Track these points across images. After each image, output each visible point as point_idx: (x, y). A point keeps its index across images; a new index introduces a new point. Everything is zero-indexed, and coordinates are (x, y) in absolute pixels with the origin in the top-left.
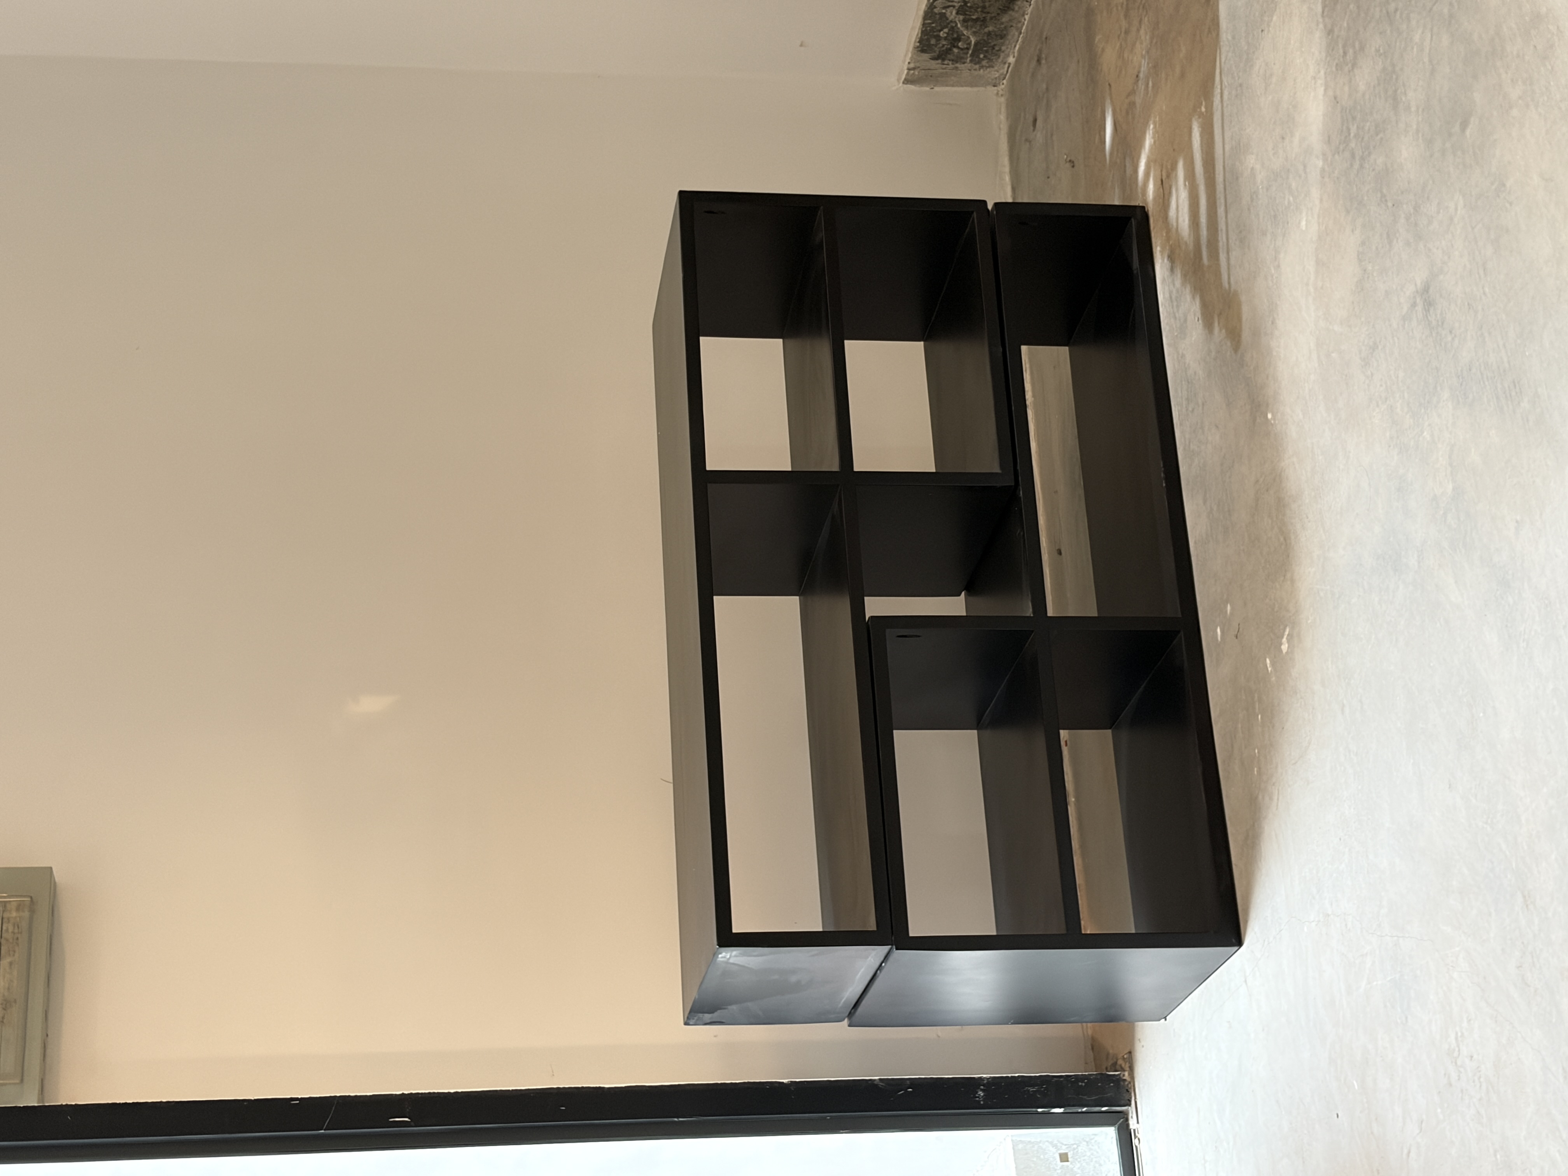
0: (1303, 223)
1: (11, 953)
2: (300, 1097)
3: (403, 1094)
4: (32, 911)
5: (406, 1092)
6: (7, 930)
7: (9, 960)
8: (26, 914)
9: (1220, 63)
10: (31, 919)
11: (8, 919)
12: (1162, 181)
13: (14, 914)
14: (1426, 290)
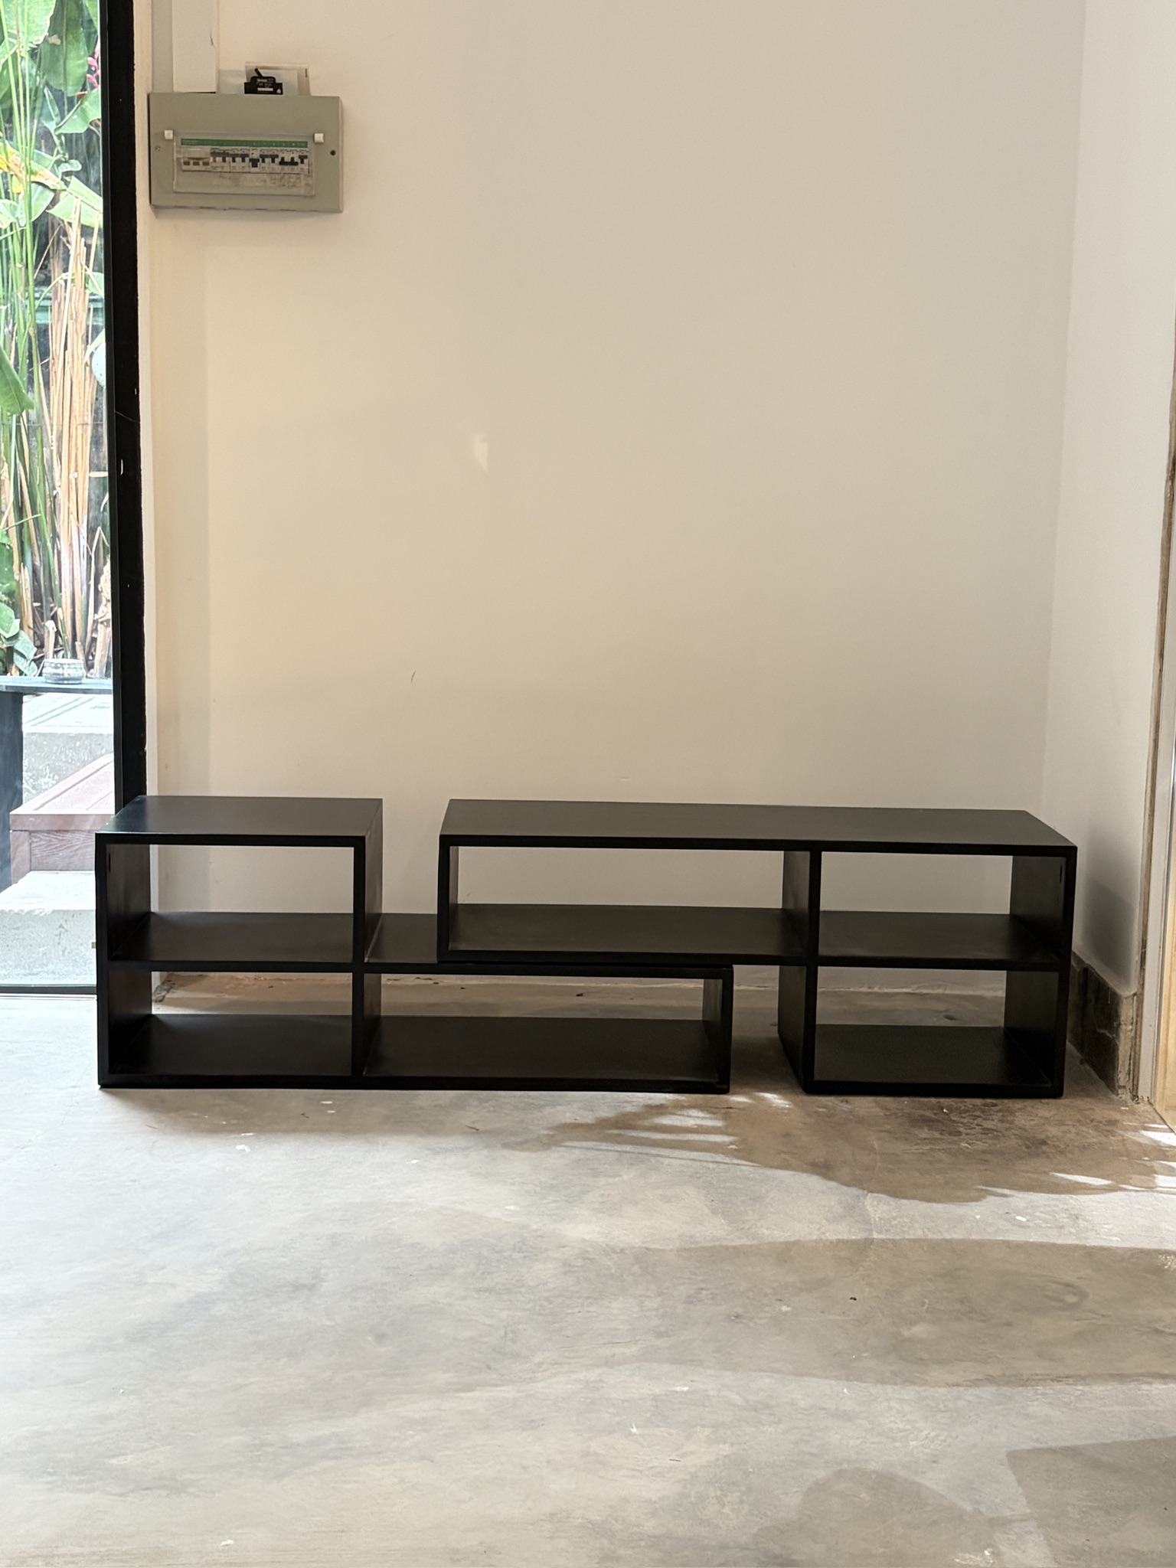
0: (512, 1208)
1: (273, 181)
2: (140, 394)
3: (141, 470)
4: (305, 197)
5: (143, 473)
6: (290, 178)
7: (267, 179)
8: (302, 192)
9: (746, 1165)
10: (300, 196)
11: (299, 178)
12: (731, 1108)
13: (303, 183)
14: (311, 1288)
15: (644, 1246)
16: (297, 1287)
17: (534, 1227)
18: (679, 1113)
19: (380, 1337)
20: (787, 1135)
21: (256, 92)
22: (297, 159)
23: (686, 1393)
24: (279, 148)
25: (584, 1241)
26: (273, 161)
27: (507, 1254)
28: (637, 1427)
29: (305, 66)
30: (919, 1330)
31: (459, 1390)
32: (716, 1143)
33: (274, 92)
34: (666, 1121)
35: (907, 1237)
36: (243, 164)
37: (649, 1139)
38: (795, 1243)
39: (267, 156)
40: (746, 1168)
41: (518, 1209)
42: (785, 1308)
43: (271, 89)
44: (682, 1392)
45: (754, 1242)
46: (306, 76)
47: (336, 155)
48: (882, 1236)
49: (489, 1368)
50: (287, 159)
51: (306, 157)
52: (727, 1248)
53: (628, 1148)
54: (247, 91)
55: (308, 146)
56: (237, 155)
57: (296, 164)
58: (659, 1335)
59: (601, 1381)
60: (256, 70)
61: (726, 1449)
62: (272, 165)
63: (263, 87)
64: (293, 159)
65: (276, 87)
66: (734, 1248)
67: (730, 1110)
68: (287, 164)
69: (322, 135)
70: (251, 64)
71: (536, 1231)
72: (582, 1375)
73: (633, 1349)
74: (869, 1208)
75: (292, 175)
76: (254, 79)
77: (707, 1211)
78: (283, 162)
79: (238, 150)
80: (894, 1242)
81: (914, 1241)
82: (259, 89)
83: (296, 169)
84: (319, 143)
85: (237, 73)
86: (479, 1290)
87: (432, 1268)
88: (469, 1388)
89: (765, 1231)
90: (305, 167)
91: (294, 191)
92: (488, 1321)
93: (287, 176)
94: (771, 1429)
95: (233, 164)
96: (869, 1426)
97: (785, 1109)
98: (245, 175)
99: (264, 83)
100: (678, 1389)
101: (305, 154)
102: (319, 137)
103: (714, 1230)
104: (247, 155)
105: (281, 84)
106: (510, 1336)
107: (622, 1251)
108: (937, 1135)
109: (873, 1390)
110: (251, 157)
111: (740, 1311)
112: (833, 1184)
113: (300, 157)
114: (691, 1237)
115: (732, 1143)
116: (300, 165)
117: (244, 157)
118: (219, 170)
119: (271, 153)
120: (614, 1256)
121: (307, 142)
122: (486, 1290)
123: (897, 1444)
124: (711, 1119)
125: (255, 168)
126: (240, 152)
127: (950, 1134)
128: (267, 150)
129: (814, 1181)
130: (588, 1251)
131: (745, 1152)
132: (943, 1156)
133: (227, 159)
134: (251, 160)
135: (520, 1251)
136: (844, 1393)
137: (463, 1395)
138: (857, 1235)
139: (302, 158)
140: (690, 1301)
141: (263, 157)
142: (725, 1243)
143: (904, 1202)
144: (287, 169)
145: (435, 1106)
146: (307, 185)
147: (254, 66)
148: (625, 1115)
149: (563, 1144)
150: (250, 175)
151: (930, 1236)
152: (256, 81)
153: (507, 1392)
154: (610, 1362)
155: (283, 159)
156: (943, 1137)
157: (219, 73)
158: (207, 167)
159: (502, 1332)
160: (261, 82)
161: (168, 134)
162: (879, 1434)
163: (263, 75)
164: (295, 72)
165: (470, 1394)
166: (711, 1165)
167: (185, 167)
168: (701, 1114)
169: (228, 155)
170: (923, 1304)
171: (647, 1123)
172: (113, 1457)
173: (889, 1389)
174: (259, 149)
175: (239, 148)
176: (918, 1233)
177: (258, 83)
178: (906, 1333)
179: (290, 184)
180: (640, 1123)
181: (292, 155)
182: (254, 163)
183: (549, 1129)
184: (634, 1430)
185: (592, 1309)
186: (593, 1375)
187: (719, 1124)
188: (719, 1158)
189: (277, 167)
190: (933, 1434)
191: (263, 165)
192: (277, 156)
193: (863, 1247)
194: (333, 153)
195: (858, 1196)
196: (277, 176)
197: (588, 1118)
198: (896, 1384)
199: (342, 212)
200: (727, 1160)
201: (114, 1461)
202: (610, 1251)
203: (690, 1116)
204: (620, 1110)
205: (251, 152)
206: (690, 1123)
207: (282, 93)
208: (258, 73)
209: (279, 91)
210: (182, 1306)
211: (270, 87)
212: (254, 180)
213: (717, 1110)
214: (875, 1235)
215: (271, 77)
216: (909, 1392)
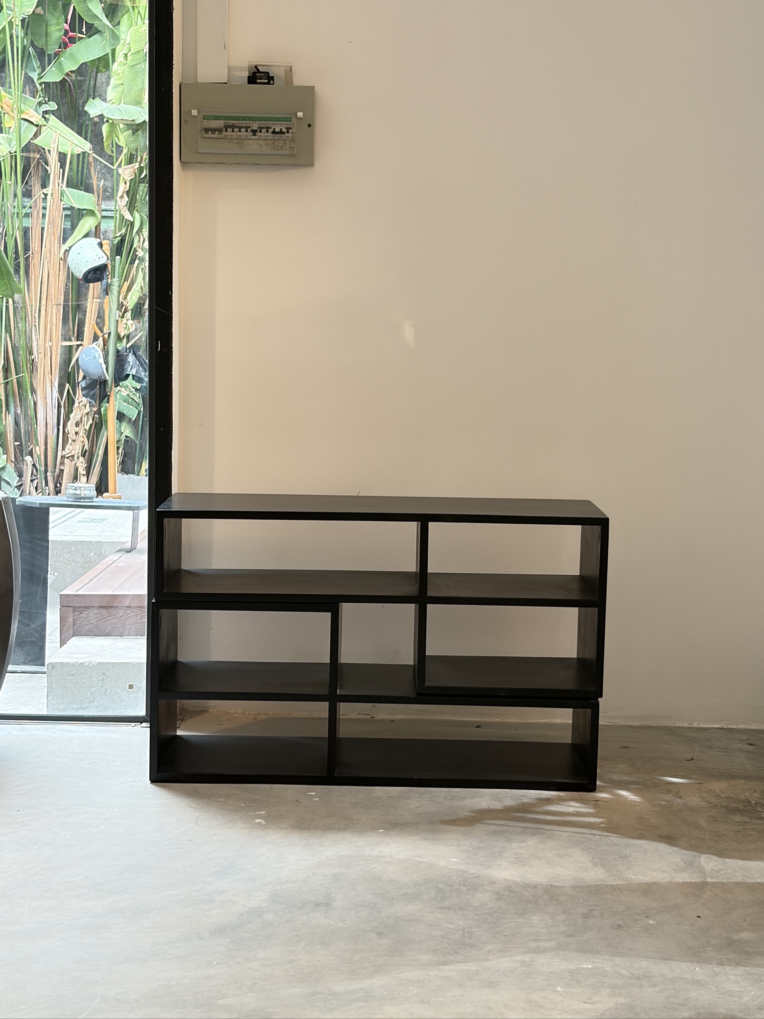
0: (454, 860)
1: (267, 145)
2: (173, 295)
3: (172, 348)
4: (289, 156)
5: (173, 349)
6: (279, 143)
7: (263, 144)
8: (288, 153)
9: (614, 837)
10: (286, 155)
11: (285, 143)
12: (598, 801)
13: (288, 146)
14: (327, 905)
15: (549, 884)
16: (318, 905)
17: (472, 872)
18: (562, 803)
19: (379, 934)
20: (641, 818)
21: (255, 83)
22: (284, 130)
23: (590, 969)
24: (271, 122)
25: (507, 880)
26: (267, 131)
27: (456, 887)
28: (561, 987)
29: (291, 64)
30: (744, 935)
31: (438, 965)
32: (590, 823)
33: (268, 83)
34: (554, 808)
35: (731, 881)
36: (246, 133)
37: (543, 820)
38: (653, 884)
39: (263, 128)
40: (614, 839)
41: (458, 860)
42: (651, 922)
43: (266, 81)
44: (588, 968)
45: (625, 883)
46: (291, 71)
47: (312, 127)
48: (714, 880)
49: (456, 953)
50: (277, 130)
51: (291, 128)
52: (607, 886)
53: (530, 825)
54: (249, 83)
55: (292, 120)
56: (242, 127)
57: (284, 133)
58: (569, 936)
59: (533, 961)
60: (256, 67)
61: (621, 1000)
62: (267, 134)
63: (261, 79)
64: (281, 129)
65: (270, 79)
66: (612, 886)
67: (598, 802)
68: (277, 133)
69: (302, 113)
70: (252, 63)
71: (473, 874)
72: (519, 958)
73: (552, 944)
74: (703, 863)
75: (281, 141)
76: (254, 73)
77: (590, 864)
78: (274, 132)
79: (243, 123)
80: (723, 883)
81: (737, 883)
82: (258, 81)
83: (284, 137)
84: (300, 119)
85: (240, 69)
86: (441, 908)
87: (406, 894)
88: (445, 963)
89: (631, 876)
90: (289, 135)
91: (281, 152)
92: (450, 926)
93: (276, 142)
94: (651, 990)
95: (239, 133)
96: (715, 989)
97: (637, 802)
98: (247, 141)
99: (261, 76)
100: (585, 966)
101: (290, 126)
102: (300, 114)
103: (596, 875)
104: (249, 127)
105: (273, 77)
106: (467, 935)
107: (535, 887)
108: (749, 820)
109: (716, 969)
110: (252, 128)
111: (620, 922)
112: (677, 849)
113: (286, 128)
114: (581, 879)
115: (601, 823)
116: (287, 135)
117: (247, 128)
118: (230, 137)
119: (266, 125)
120: (530, 890)
121: (291, 118)
122: (445, 908)
123: (735, 999)
124: (585, 808)
125: (255, 137)
126: (244, 125)
127: (756, 819)
128: (264, 124)
129: (663, 847)
130: (511, 887)
131: (612, 828)
132: (753, 833)
133: (235, 130)
134: (252, 131)
135: (465, 885)
136: (698, 971)
137: (442, 967)
138: (696, 879)
139: (288, 129)
140: (586, 916)
141: (261, 129)
142: (604, 883)
143: (728, 860)
144: (277, 136)
145: (388, 797)
146: (291, 148)
147: (254, 64)
148: (524, 804)
149: (483, 822)
150: (250, 141)
151: (748, 881)
152: (256, 75)
153: (472, 967)
154: (537, 951)
155: (274, 129)
156: (752, 821)
157: (229, 68)
158: (221, 135)
159: (461, 932)
160: (259, 76)
161: (194, 112)
162: (723, 993)
163: (261, 71)
164: (284, 68)
165: (448, 967)
166: (589, 836)
167: (205, 135)
168: (577, 805)
169: (236, 127)
170: (746, 920)
171: (539, 810)
172: (220, 999)
173: (727, 968)
174: (257, 122)
175: (244, 122)
176: (739, 879)
177: (258, 76)
178: (736, 937)
179: (279, 147)
180: (535, 809)
181: (281, 127)
182: (254, 132)
183: (471, 812)
184: (559, 989)
185: (520, 920)
186: (527, 958)
187: (592, 811)
188: (594, 832)
189: (270, 135)
190: (759, 994)
191: (260, 134)
192: (270, 128)
193: (702, 886)
194: (309, 126)
195: (695, 856)
196: (269, 142)
197: (498, 805)
198: (731, 966)
199: (313, 166)
200: (601, 833)
201: (221, 1001)
202: (526, 886)
203: (570, 806)
204: (519, 801)
205: (252, 125)
206: (571, 810)
207: (273, 84)
208: (257, 69)
209: (272, 82)
210: (242, 914)
211: (266, 79)
212: (254, 145)
213: (589, 802)
214: (709, 880)
215: (266, 72)
216: (741, 970)
